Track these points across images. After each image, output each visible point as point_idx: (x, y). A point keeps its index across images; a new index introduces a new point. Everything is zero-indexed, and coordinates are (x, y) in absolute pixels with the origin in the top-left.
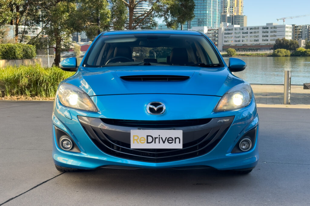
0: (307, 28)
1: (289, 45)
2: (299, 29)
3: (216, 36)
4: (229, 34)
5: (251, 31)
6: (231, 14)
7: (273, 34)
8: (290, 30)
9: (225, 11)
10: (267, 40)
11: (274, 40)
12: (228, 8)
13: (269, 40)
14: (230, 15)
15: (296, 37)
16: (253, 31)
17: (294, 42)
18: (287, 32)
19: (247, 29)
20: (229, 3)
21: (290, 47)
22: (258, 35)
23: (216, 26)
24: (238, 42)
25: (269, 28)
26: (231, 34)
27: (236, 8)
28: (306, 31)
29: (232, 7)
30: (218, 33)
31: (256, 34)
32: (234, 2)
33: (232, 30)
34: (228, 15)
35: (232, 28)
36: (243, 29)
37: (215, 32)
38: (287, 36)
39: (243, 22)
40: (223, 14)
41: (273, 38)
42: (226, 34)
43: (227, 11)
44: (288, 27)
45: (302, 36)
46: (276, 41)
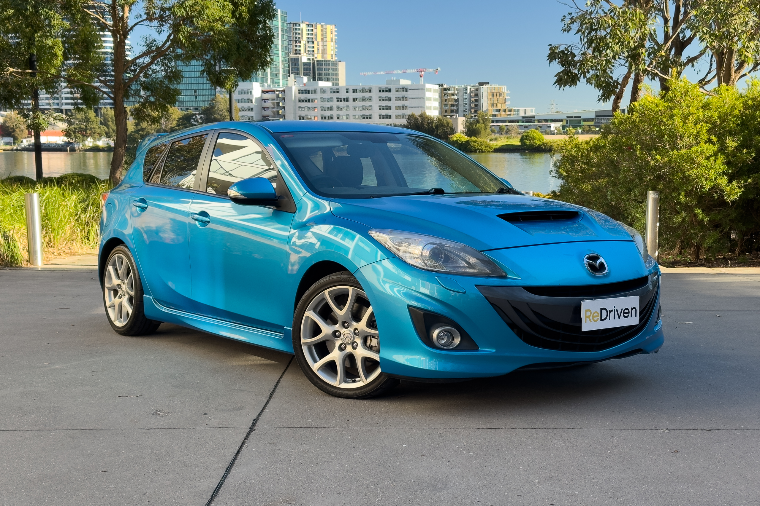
0: (468, 92)
1: (434, 127)
2: (453, 95)
3: (281, 104)
4: (309, 101)
5: (355, 95)
6: (311, 58)
7: (401, 103)
8: (435, 97)
9: (296, 50)
10: (390, 117)
11: (403, 116)
12: (303, 42)
13: (393, 117)
14: (309, 59)
15: (446, 111)
16: (359, 95)
17: (445, 122)
18: (430, 99)
19: (347, 92)
20: (305, 32)
21: (437, 131)
22: (371, 106)
23: (278, 83)
24: (329, 119)
25: (393, 90)
26: (313, 100)
27: (320, 43)
28: (466, 99)
29: (310, 40)
30: (284, 99)
31: (367, 104)
32: (315, 31)
33: (315, 92)
34: (304, 59)
35: (315, 87)
36: (338, 92)
37: (278, 96)
38: (430, 108)
39: (337, 74)
40: (292, 56)
41: (401, 112)
42: (303, 101)
43: (302, 49)
44: (430, 90)
45: (458, 110)
46: (409, 119)
